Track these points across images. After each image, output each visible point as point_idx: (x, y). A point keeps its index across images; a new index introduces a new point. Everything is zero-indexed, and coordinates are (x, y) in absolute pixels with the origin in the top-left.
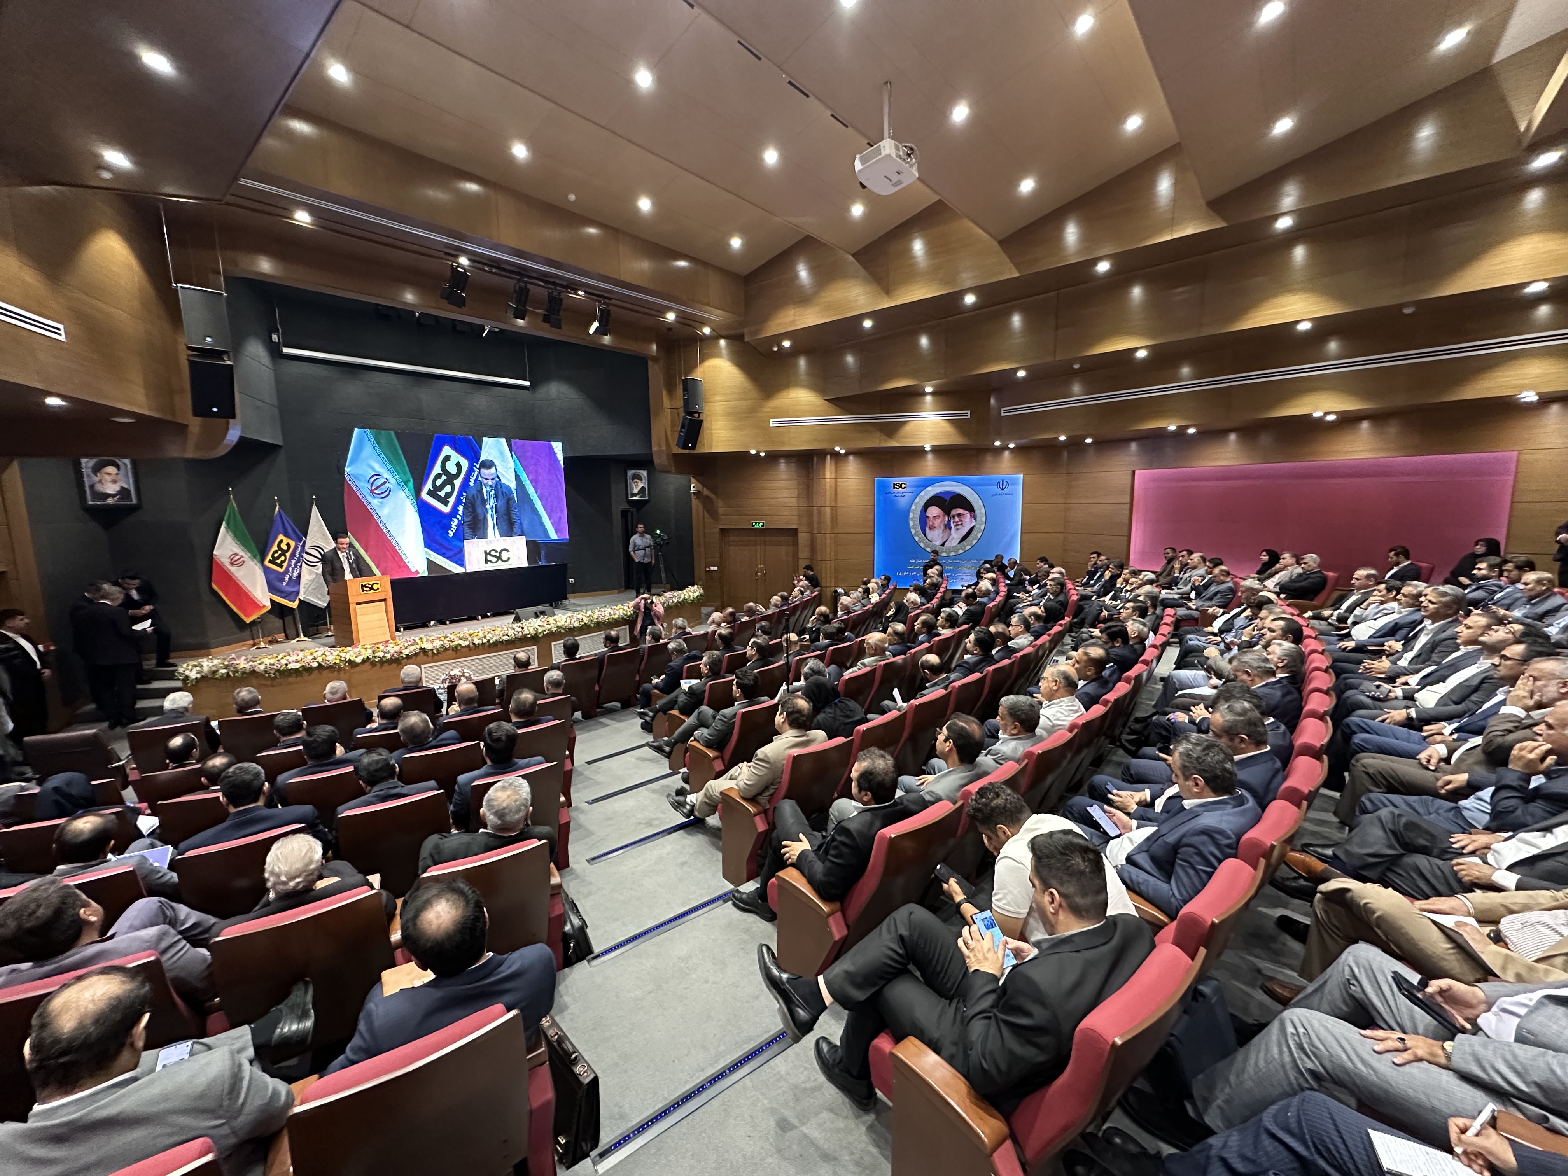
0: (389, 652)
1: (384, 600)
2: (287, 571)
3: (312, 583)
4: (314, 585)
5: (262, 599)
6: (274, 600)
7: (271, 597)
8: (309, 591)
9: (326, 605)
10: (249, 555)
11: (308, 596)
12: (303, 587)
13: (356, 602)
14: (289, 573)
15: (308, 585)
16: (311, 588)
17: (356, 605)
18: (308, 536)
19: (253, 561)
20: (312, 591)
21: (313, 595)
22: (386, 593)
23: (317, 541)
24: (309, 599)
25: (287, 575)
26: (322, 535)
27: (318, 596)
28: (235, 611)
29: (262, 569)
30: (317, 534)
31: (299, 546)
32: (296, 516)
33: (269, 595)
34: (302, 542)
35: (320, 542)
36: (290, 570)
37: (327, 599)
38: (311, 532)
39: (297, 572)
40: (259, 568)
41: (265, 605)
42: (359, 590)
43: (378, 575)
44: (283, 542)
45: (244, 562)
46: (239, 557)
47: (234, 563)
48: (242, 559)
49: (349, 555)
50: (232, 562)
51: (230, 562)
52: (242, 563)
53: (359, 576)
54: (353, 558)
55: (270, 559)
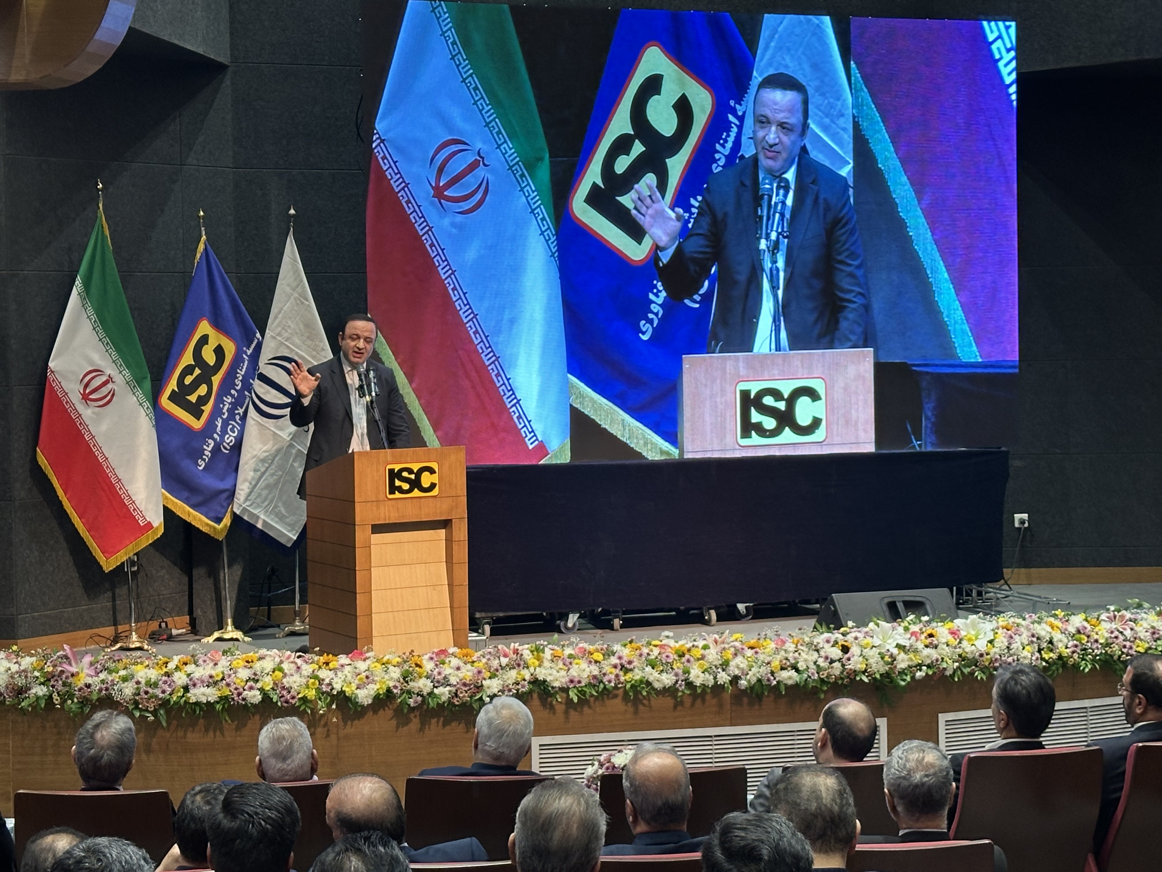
0: (445, 682)
1: (445, 524)
2: (209, 429)
3: (267, 468)
4: (272, 475)
5: (144, 503)
6: (173, 510)
7: (166, 498)
8: (259, 491)
9: (294, 535)
10: (127, 375)
11: (255, 505)
12: (245, 480)
13: (372, 525)
14: (215, 436)
15: (259, 473)
16: (263, 484)
17: (373, 535)
18: (269, 330)
19: (134, 394)
20: (264, 493)
21: (266, 503)
22: (453, 501)
23: (290, 343)
24: (255, 514)
25: (210, 441)
26: (301, 326)
27: (280, 504)
28: (81, 533)
29: (153, 418)
30: (290, 322)
31: (244, 356)
32: (243, 272)
33: (163, 494)
34: (253, 346)
35: (297, 347)
36: (217, 426)
37: (302, 516)
38: (276, 317)
39: (234, 432)
40: (147, 415)
41: (149, 523)
42: (384, 487)
43: (436, 449)
44: (207, 344)
45: (113, 395)
46: (104, 379)
47: (91, 397)
48: (110, 386)
49: (369, 386)
50: (87, 392)
51: (82, 392)
52: (109, 397)
53: (386, 445)
54: (376, 395)
55: (173, 390)
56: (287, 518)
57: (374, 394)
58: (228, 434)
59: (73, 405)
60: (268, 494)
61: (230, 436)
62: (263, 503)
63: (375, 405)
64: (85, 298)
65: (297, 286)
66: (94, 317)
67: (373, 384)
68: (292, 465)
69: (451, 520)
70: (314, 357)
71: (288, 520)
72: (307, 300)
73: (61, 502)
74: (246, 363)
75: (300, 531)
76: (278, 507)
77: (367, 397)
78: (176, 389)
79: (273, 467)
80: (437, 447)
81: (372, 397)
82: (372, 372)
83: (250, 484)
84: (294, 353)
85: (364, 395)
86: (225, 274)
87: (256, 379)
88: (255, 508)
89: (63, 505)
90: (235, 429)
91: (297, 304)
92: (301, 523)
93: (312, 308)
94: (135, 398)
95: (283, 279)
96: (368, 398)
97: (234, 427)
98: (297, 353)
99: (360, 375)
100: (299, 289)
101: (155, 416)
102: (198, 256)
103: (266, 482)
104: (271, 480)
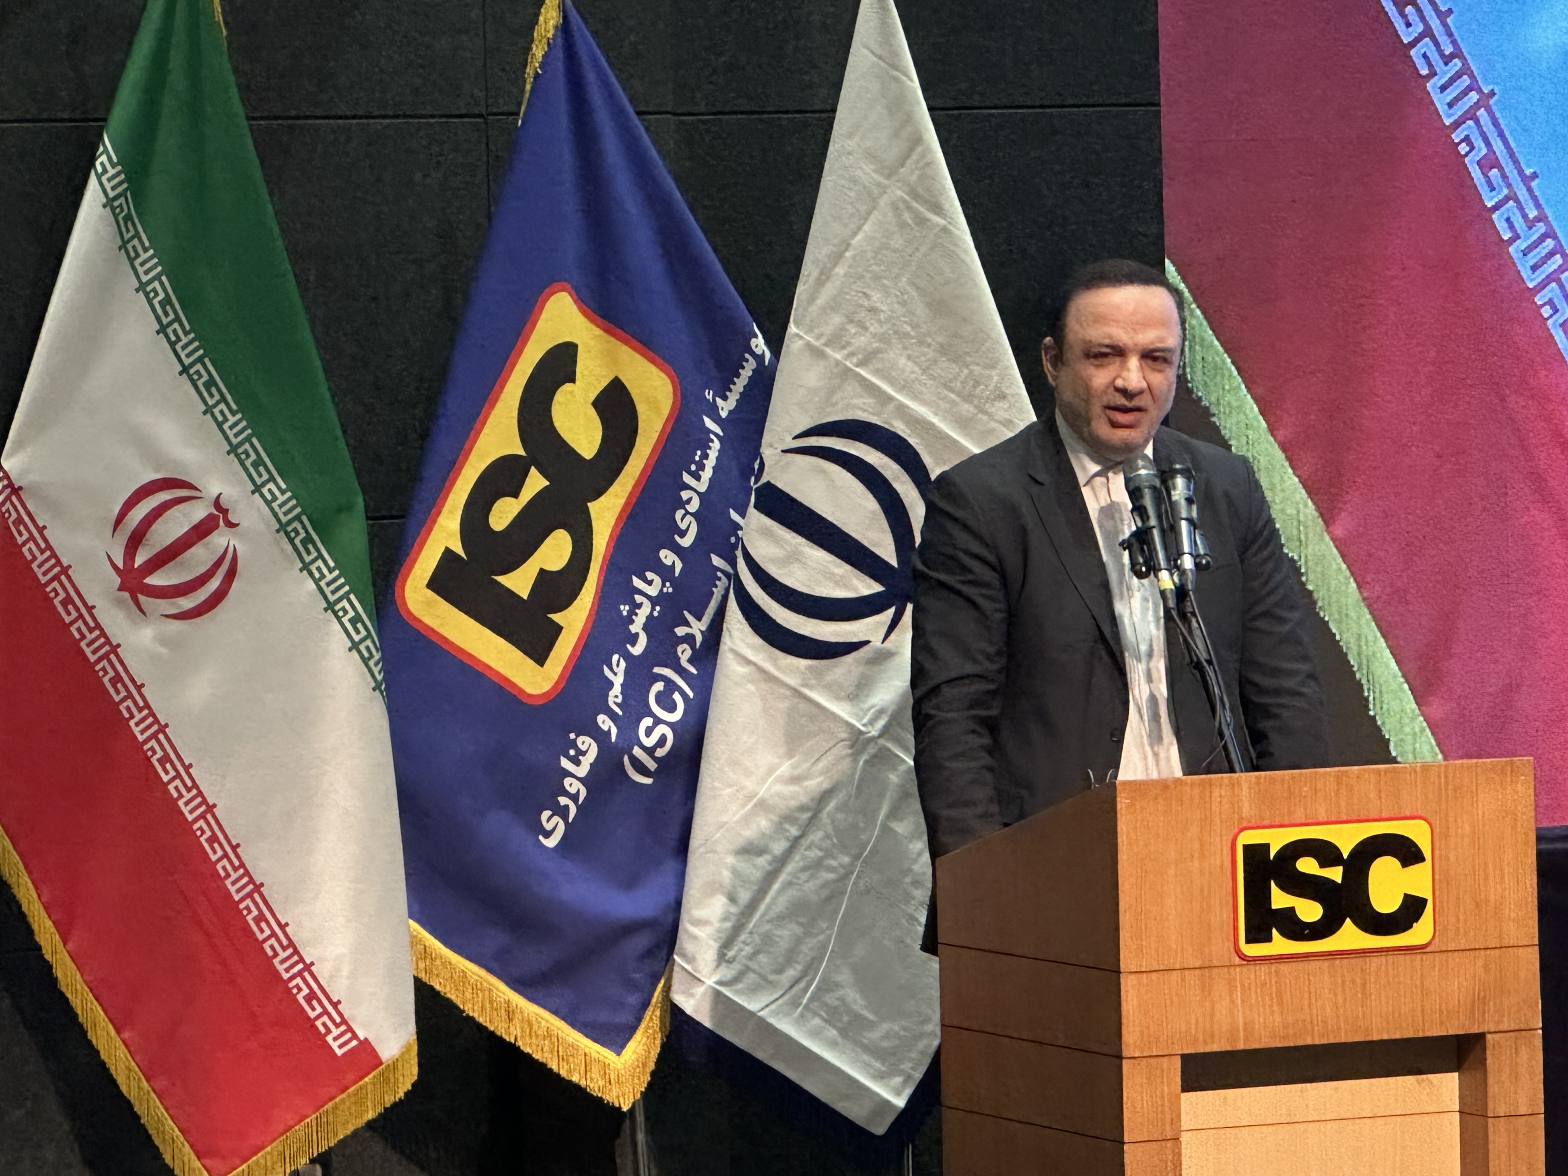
1: (1460, 1052)
2: (579, 696)
3: (795, 842)
4: (816, 865)
5: (345, 971)
6: (452, 996)
7: (426, 953)
8: (766, 927)
9: (898, 1094)
10: (282, 498)
11: (751, 977)
12: (712, 888)
13: (1186, 1059)
14: (604, 722)
15: (763, 861)
16: (782, 903)
17: (1185, 1096)
18: (797, 325)
19: (306, 567)
20: (785, 934)
21: (791, 973)
22: (1486, 967)
23: (877, 372)
24: (752, 1014)
25: (585, 742)
26: (920, 310)
27: (844, 976)
28: (121, 1080)
29: (377, 656)
30: (876, 296)
31: (709, 423)
32: (703, 109)
33: (414, 940)
34: (740, 384)
35: (903, 388)
36: (611, 685)
37: (927, 1020)
38: (825, 276)
39: (672, 708)
40: (355, 646)
41: (365, 1045)
42: (1227, 913)
43: (1426, 768)
44: (573, 380)
45: (231, 574)
46: (198, 512)
47: (154, 580)
48: (220, 540)
49: (1170, 532)
50: (139, 561)
51: (120, 565)
52: (214, 584)
53: (1235, 755)
54: (1197, 565)
55: (448, 552)
56: (871, 1026)
57: (1188, 562)
58: (651, 714)
59: (90, 609)
60: (798, 941)
61: (658, 721)
62: (780, 971)
63: (1192, 603)
64: (128, 218)
65: (902, 161)
66: (162, 288)
67: (1184, 525)
68: (886, 829)
69: (1480, 1038)
70: (964, 424)
71: (874, 1035)
72: (937, 208)
73: (48, 967)
74: (716, 445)
75: (918, 1075)
76: (838, 985)
77: (1164, 575)
78: (458, 549)
79: (816, 836)
80: (1429, 759)
81: (1182, 572)
82: (1180, 482)
83: (732, 899)
84: (891, 406)
85: (1152, 569)
86: (636, 121)
87: (752, 510)
88: (753, 990)
89: (55, 981)
90: (677, 696)
91: (903, 225)
92: (921, 1045)
93: (956, 242)
94: (312, 585)
95: (850, 136)
96: (1167, 580)
97: (671, 686)
98: (901, 409)
99: (1134, 493)
100: (909, 172)
101: (382, 649)
102: (538, 51)
103: (792, 893)
104: (810, 887)
